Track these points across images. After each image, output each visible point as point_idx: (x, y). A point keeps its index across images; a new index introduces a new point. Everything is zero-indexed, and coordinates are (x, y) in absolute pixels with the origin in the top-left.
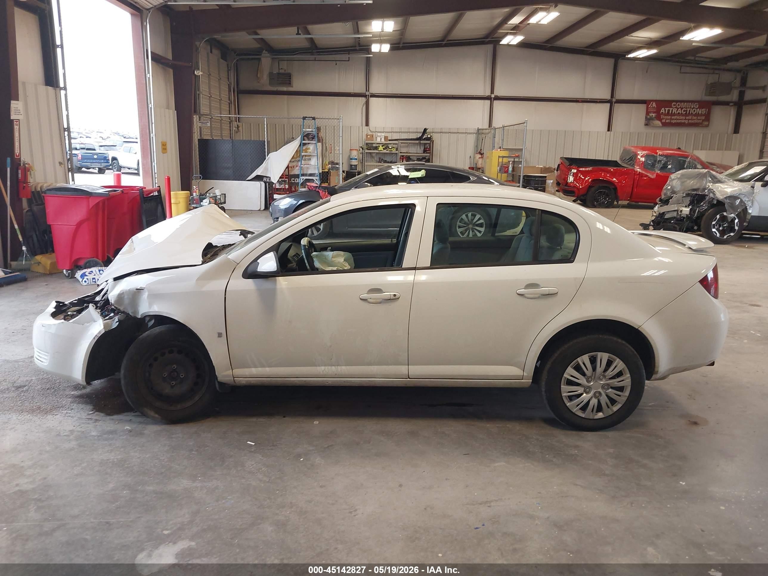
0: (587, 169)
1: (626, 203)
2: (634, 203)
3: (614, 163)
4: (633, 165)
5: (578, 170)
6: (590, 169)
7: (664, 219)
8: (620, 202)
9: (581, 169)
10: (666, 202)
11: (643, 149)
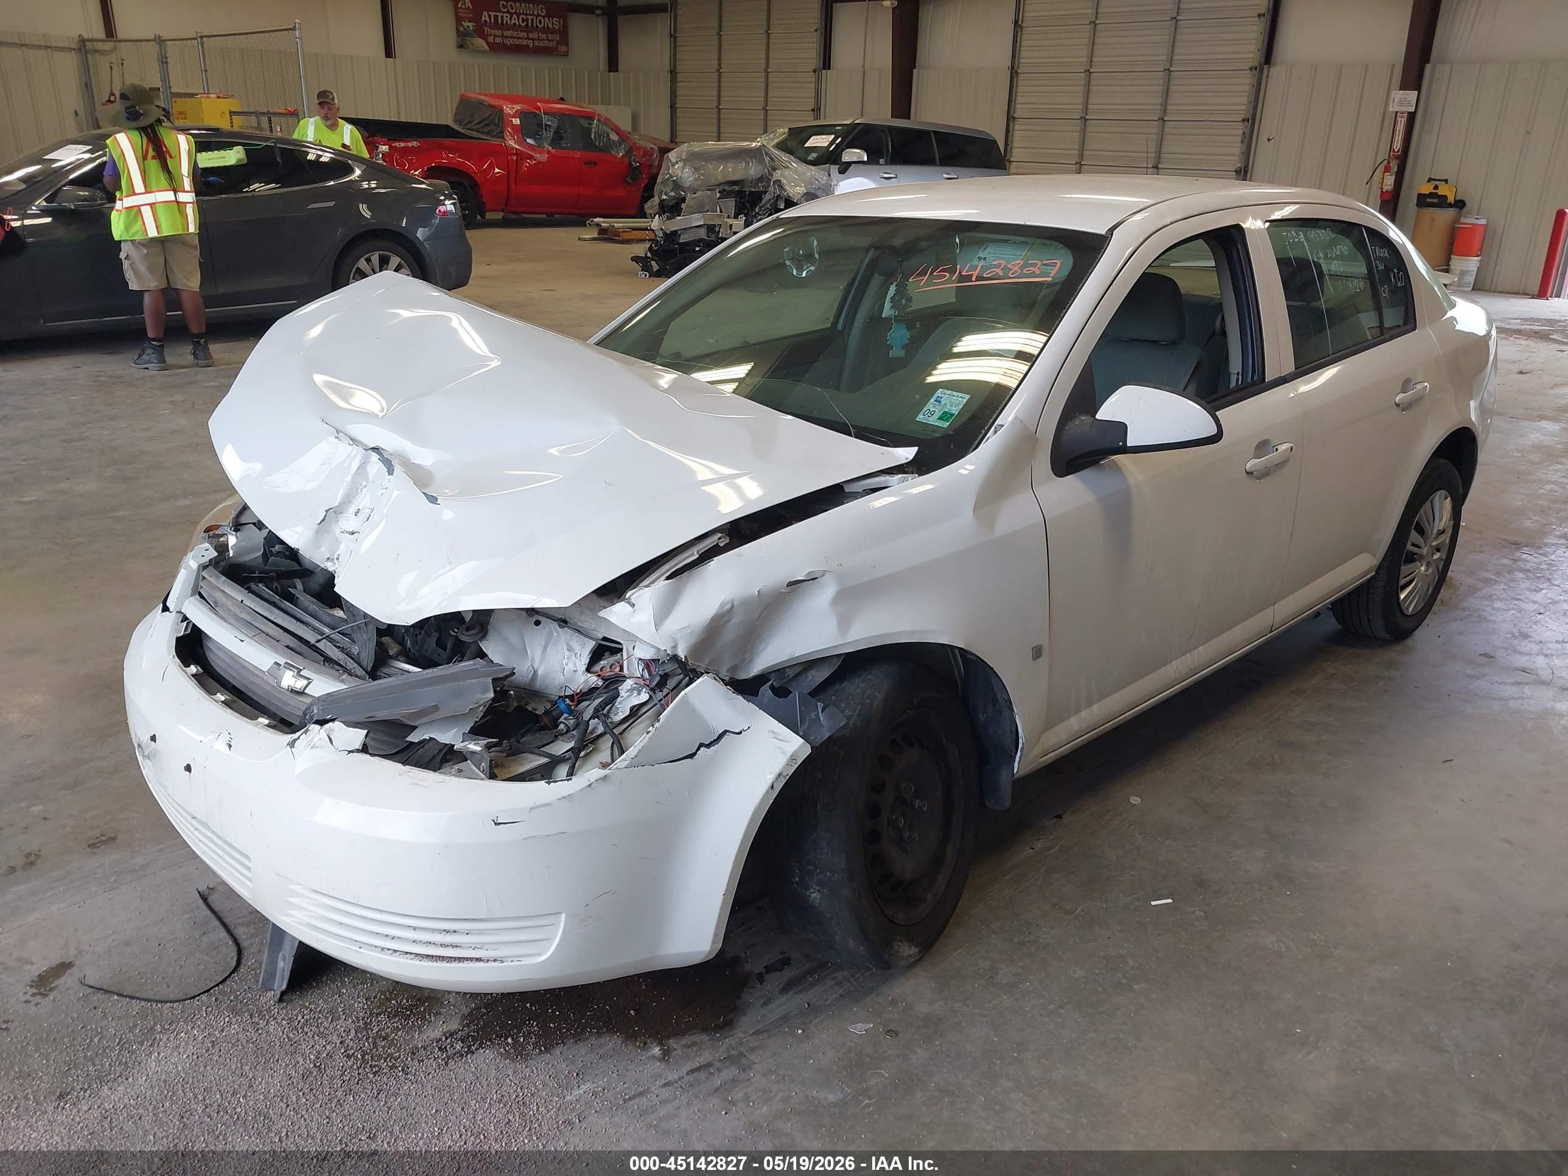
0: (410, 144)
1: (499, 216)
2: (513, 216)
3: (445, 131)
4: (501, 135)
5: (391, 147)
6: (415, 144)
7: (678, 244)
8: (489, 216)
9: (397, 144)
10: (672, 209)
11: (513, 100)
